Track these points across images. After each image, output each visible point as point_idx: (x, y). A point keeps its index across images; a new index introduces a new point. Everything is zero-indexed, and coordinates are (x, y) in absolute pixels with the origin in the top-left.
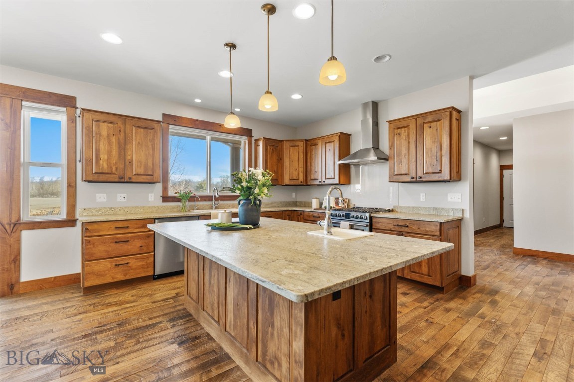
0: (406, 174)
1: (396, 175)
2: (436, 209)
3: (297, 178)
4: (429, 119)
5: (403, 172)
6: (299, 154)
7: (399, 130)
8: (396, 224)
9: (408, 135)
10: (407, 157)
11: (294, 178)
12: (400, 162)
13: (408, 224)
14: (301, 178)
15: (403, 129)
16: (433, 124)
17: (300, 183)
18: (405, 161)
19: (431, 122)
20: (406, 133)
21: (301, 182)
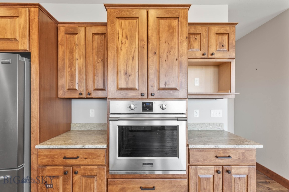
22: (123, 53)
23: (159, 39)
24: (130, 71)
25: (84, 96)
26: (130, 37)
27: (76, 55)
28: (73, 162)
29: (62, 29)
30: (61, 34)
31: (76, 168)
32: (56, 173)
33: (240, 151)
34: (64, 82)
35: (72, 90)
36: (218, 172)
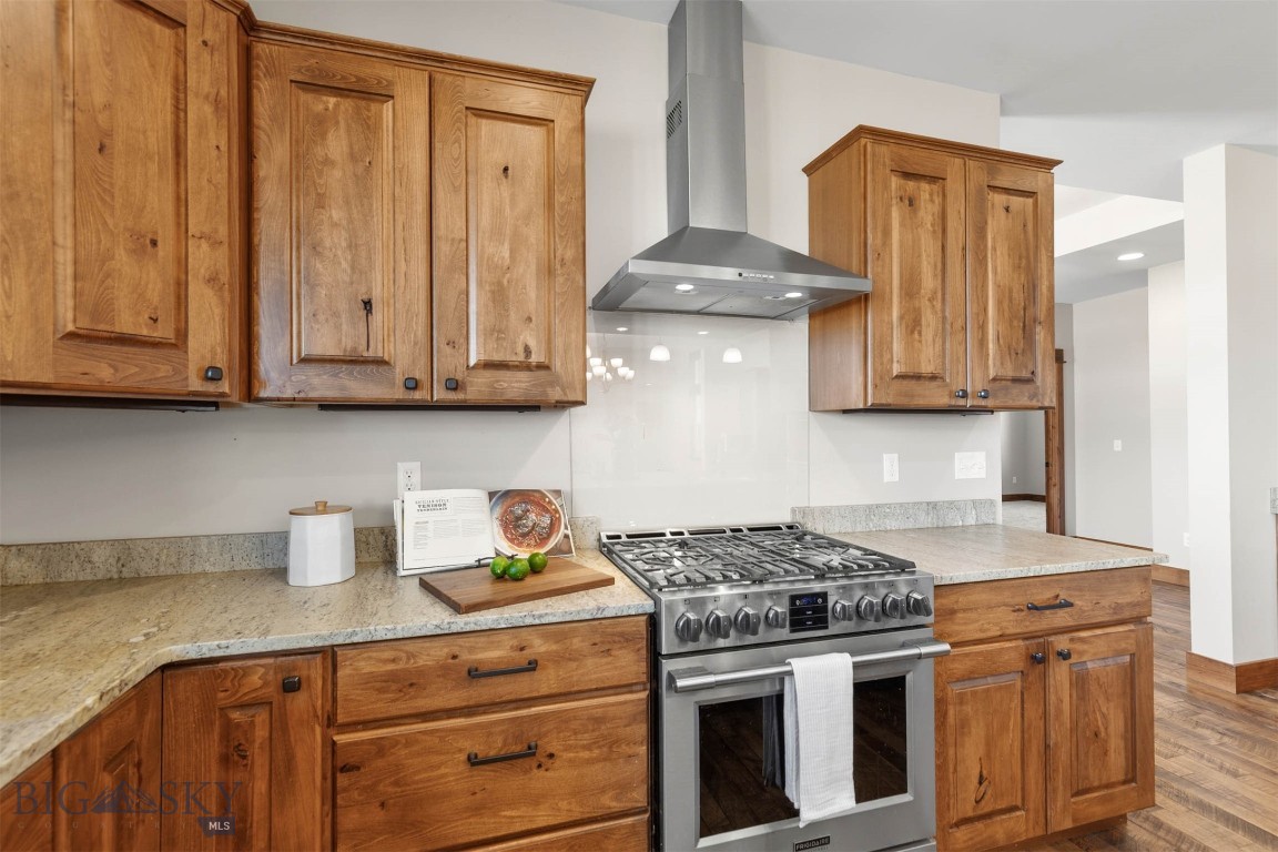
0: (933, 378)
1: (901, 377)
2: (935, 507)
3: (165, 331)
5: (926, 368)
6: (179, 108)
7: (911, 184)
8: (1022, 600)
9: (943, 217)
10: (938, 305)
11: (126, 324)
13: (1064, 596)
14: (209, 337)
15: (925, 186)
16: (1016, 202)
17: (196, 384)
18: (930, 324)
19: (1010, 191)
20: (936, 208)
21: (213, 374)
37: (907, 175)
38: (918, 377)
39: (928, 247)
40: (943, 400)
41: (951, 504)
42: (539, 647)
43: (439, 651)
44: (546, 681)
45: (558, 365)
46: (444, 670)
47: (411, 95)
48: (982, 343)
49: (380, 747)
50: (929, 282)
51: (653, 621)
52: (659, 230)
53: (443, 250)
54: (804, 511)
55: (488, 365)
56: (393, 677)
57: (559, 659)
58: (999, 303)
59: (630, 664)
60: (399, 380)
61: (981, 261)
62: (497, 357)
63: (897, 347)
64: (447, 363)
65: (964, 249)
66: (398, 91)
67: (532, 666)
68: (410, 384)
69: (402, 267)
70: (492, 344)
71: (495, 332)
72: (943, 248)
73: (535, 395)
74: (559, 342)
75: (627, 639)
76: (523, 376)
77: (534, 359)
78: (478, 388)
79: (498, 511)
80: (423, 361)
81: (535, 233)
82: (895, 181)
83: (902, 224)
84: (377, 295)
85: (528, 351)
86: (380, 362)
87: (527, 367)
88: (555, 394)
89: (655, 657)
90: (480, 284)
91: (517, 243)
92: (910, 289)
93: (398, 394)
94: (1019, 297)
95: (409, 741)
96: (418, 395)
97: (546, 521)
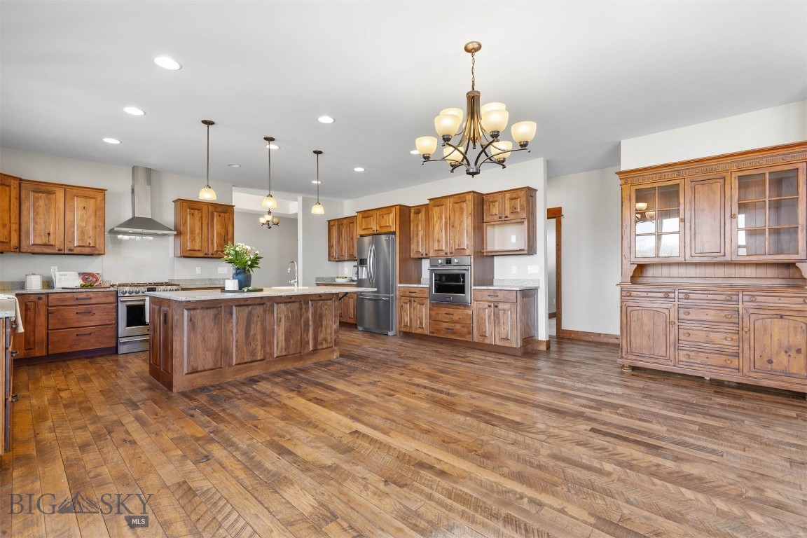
0: (199, 250)
2: (211, 279)
3: (8, 240)
4: (219, 209)
5: (197, 249)
7: (193, 211)
9: (202, 217)
10: (200, 236)
12: (193, 239)
14: (14, 242)
15: (197, 211)
16: (222, 214)
17: (12, 249)
18: (198, 239)
19: (220, 212)
20: (200, 216)
21: (15, 248)
22: (437, 228)
23: (455, 216)
24: (440, 239)
25: (424, 256)
26: (440, 218)
27: (420, 228)
28: (413, 295)
29: (412, 211)
30: (412, 215)
31: (415, 299)
32: (406, 301)
33: (504, 292)
34: (413, 247)
35: (418, 252)
36: (490, 306)
37: (192, 209)
38: (195, 250)
39: (198, 224)
40: (202, 255)
41: (216, 279)
42: (92, 295)
43: (70, 295)
44: (94, 301)
45: (97, 247)
46: (71, 298)
47: (60, 194)
48: (213, 243)
49: (57, 310)
50: (197, 230)
51: (117, 292)
52: (129, 216)
53: (68, 224)
54: (171, 280)
55: (79, 246)
56: (60, 299)
57: (95, 297)
58: (217, 235)
59: (112, 299)
60: (57, 249)
61: (213, 227)
62: (82, 245)
63: (189, 244)
64: (69, 245)
65: (208, 224)
66: (57, 192)
67: (90, 298)
68: (60, 250)
69: (58, 227)
70: (80, 242)
71: (82, 240)
72: (202, 224)
73: (92, 253)
74: (98, 242)
75: (111, 295)
76: (88, 249)
77: (91, 245)
78: (77, 250)
79: (81, 277)
80: (63, 245)
81: (92, 220)
82: (188, 210)
83: (190, 219)
84: (51, 232)
85: (90, 243)
86: (52, 245)
87: (90, 247)
88: (97, 252)
89: (117, 297)
90: (77, 230)
91: (87, 222)
92: (192, 232)
93: (57, 251)
94: (223, 234)
95: (64, 309)
96: (61, 252)
97: (95, 279)
